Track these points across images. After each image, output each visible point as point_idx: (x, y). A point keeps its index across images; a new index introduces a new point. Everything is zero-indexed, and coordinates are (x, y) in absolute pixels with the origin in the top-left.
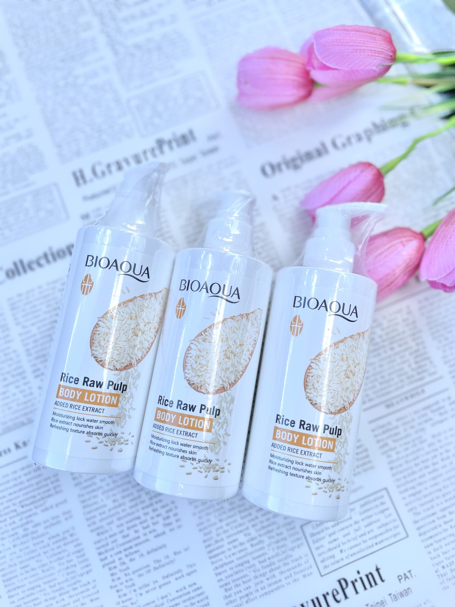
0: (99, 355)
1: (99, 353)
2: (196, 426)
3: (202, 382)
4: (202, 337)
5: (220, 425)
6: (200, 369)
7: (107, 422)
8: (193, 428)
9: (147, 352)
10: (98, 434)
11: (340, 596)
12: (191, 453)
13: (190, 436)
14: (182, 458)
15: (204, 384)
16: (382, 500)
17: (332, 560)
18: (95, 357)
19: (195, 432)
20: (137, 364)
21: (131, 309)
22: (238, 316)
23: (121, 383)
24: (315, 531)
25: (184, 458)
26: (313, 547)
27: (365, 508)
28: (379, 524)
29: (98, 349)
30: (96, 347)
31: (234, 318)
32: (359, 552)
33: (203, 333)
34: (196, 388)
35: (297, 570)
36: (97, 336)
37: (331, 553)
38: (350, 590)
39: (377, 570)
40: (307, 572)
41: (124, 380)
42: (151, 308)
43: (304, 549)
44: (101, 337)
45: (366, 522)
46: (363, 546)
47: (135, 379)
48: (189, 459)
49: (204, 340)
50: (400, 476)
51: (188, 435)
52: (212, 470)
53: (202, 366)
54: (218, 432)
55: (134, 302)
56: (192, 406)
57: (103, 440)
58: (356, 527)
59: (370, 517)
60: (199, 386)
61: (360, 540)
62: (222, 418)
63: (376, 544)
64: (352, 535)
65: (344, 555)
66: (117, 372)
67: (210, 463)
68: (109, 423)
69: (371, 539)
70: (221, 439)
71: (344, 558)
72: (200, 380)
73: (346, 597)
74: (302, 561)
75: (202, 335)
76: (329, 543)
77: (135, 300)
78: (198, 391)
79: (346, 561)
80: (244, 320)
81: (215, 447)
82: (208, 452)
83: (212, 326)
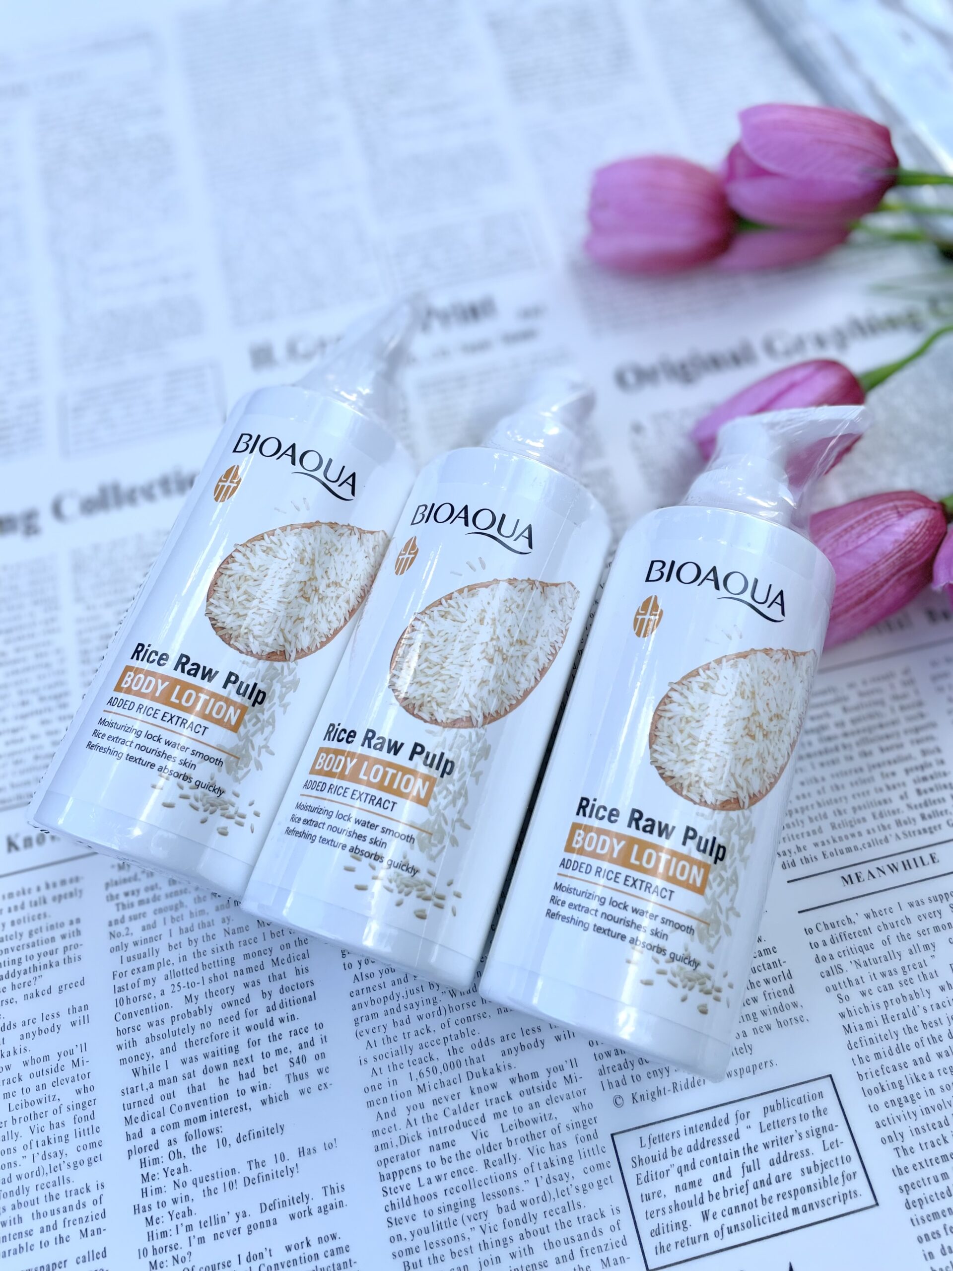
0: (222, 616)
1: (223, 613)
2: (395, 786)
3: (426, 696)
4: (440, 608)
5: (450, 797)
6: (427, 670)
7: (206, 758)
8: (389, 790)
9: (323, 644)
10: (182, 777)
12: (374, 842)
13: (378, 805)
14: (352, 850)
15: (429, 702)
16: (821, 1104)
17: (680, 1235)
18: (211, 619)
19: (392, 798)
20: (296, 659)
21: (306, 543)
22: (524, 582)
23: (255, 685)
24: (645, 1153)
25: (357, 851)
26: (636, 1192)
27: (772, 1117)
28: (807, 1162)
29: (222, 603)
30: (220, 599)
31: (516, 584)
32: (749, 1225)
33: (443, 601)
34: (410, 707)
35: (587, 1244)
36: (225, 578)
37: (678, 1217)
40: (613, 1254)
41: (262, 681)
42: (347, 556)
43: (614, 1195)
44: (233, 581)
45: (773, 1153)
46: (762, 1211)
47: (285, 687)
48: (367, 855)
49: (443, 613)
50: (868, 1051)
51: (375, 802)
52: (414, 893)
53: (430, 665)
54: (442, 811)
55: (314, 531)
56: (396, 743)
57: (191, 793)
58: (748, 1159)
59: (785, 1140)
60: (418, 703)
61: (754, 1194)
62: (455, 782)
63: (795, 1211)
64: (737, 1179)
65: (711, 1226)
66: (251, 659)
67: (414, 874)
68: (212, 760)
69: (782, 1196)
70: (448, 829)
71: (711, 1235)
72: (421, 691)
74: (603, 1224)
75: (441, 604)
76: (677, 1188)
77: (317, 528)
78: (413, 714)
79: (715, 1244)
80: (536, 592)
81: (430, 842)
82: (412, 848)
83: (466, 590)
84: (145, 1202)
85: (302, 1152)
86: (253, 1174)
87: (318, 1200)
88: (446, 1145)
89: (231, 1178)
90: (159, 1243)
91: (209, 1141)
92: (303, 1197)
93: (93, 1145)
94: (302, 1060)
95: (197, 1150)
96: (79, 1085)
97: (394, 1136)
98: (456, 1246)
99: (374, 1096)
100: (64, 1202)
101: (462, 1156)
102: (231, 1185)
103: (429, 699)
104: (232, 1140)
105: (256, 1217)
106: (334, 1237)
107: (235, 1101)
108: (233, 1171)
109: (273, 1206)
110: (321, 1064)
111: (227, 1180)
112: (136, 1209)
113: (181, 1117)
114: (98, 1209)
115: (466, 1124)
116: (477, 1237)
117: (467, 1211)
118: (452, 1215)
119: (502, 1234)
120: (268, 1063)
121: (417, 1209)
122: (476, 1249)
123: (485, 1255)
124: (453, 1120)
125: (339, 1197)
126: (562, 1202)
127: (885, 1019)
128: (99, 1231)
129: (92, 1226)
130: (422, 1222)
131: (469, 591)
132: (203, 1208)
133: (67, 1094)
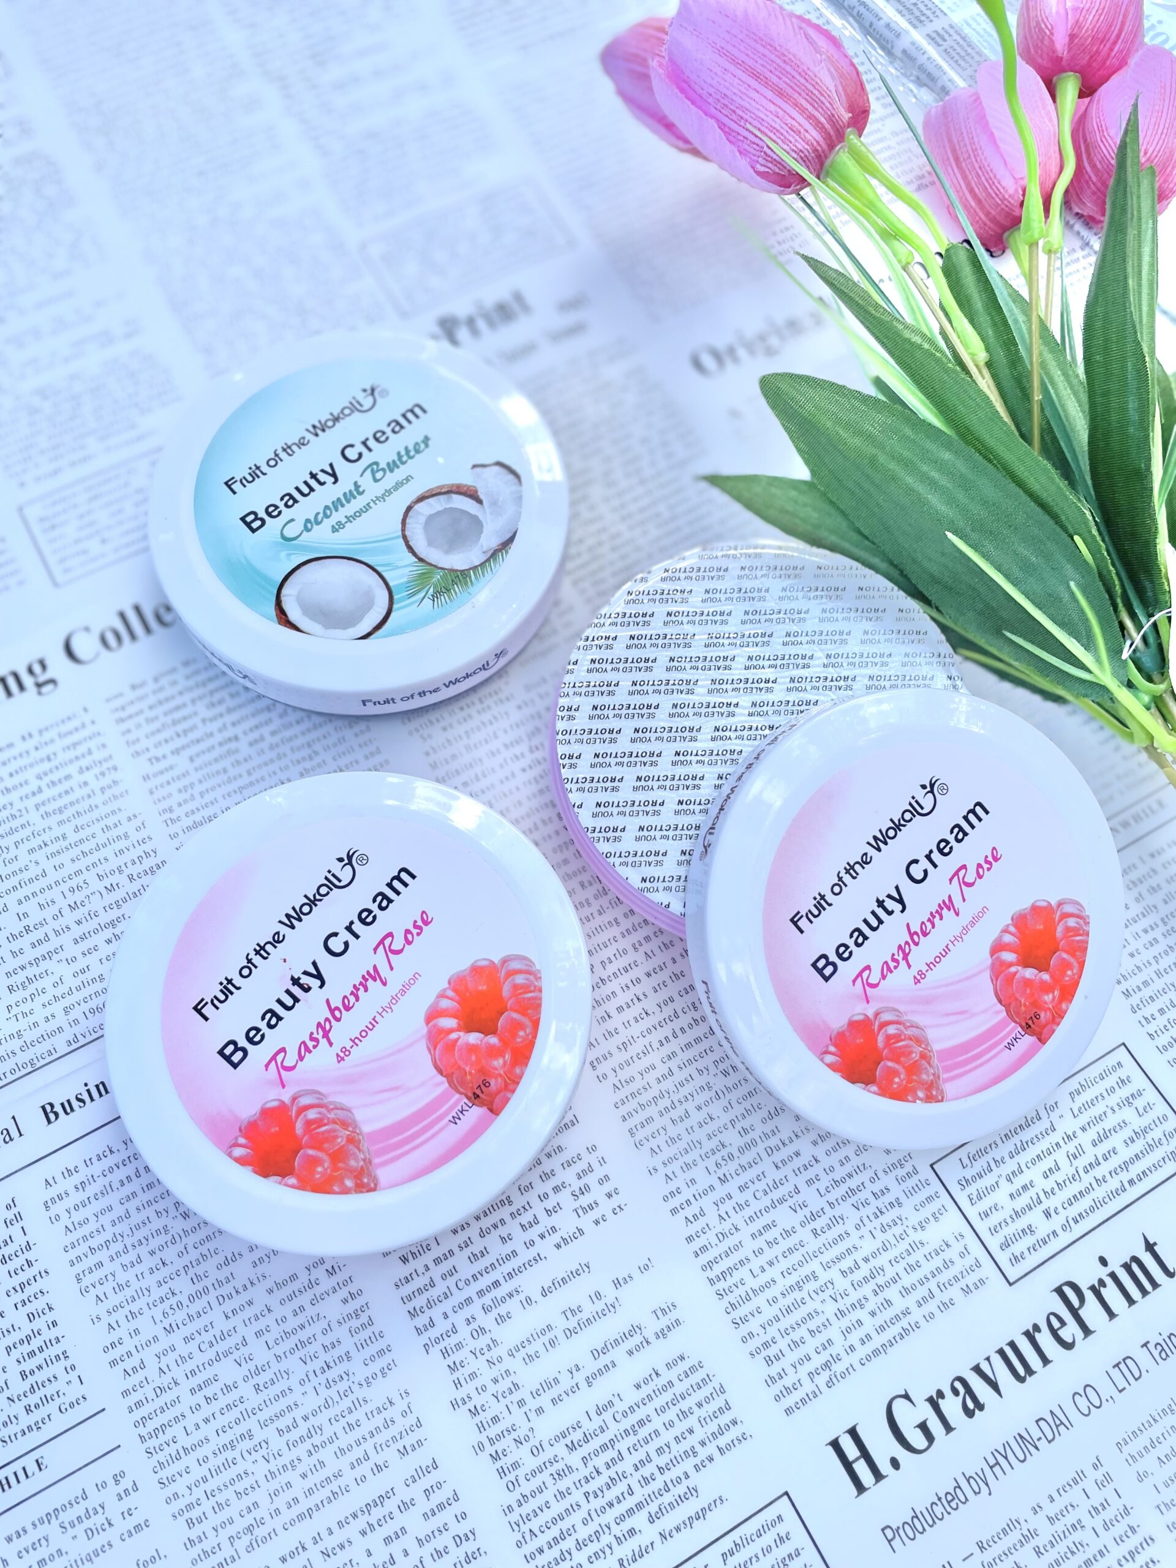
11: (1070, 1331)
16: (1122, 1073)
17: (1029, 1240)
24: (969, 1173)
26: (972, 1212)
27: (1080, 1100)
28: (1127, 1133)
32: (1092, 1209)
35: (943, 1278)
37: (1021, 1223)
38: (1092, 1311)
39: (1150, 1247)
40: (971, 1279)
43: (952, 1222)
45: (1092, 1134)
46: (1100, 1192)
50: (1152, 1009)
58: (1071, 1147)
59: (1100, 1118)
61: (1087, 1179)
63: (1131, 1182)
64: (1067, 1170)
65: (1057, 1222)
69: (1114, 1172)
71: (1059, 1231)
73: (1087, 1331)
74: (952, 1254)
76: (1011, 1196)
79: (1065, 1238)
84: (461, 1393)
85: (617, 1283)
86: (572, 1323)
87: (652, 1326)
88: (767, 1227)
89: (550, 1335)
90: (493, 1431)
91: (512, 1305)
92: (635, 1329)
93: (381, 1353)
94: (585, 1190)
95: (501, 1319)
96: (343, 1293)
97: (711, 1236)
98: (812, 1325)
99: (675, 1202)
100: (367, 1427)
101: (787, 1233)
102: (552, 1343)
104: (536, 1295)
105: (591, 1366)
106: (682, 1358)
107: (525, 1255)
108: (550, 1328)
109: (605, 1350)
110: (608, 1187)
111: (545, 1339)
112: (454, 1405)
113: (471, 1291)
114: (411, 1419)
115: (781, 1201)
116: (830, 1308)
117: (811, 1286)
118: (797, 1295)
119: (854, 1297)
120: (549, 1204)
121: (760, 1301)
122: (833, 1319)
123: (845, 1322)
124: (766, 1201)
125: (673, 1315)
126: (903, 1246)
127: (1159, 974)
128: (420, 1443)
129: (409, 1441)
130: (769, 1312)
132: (529, 1376)
133: (332, 1308)
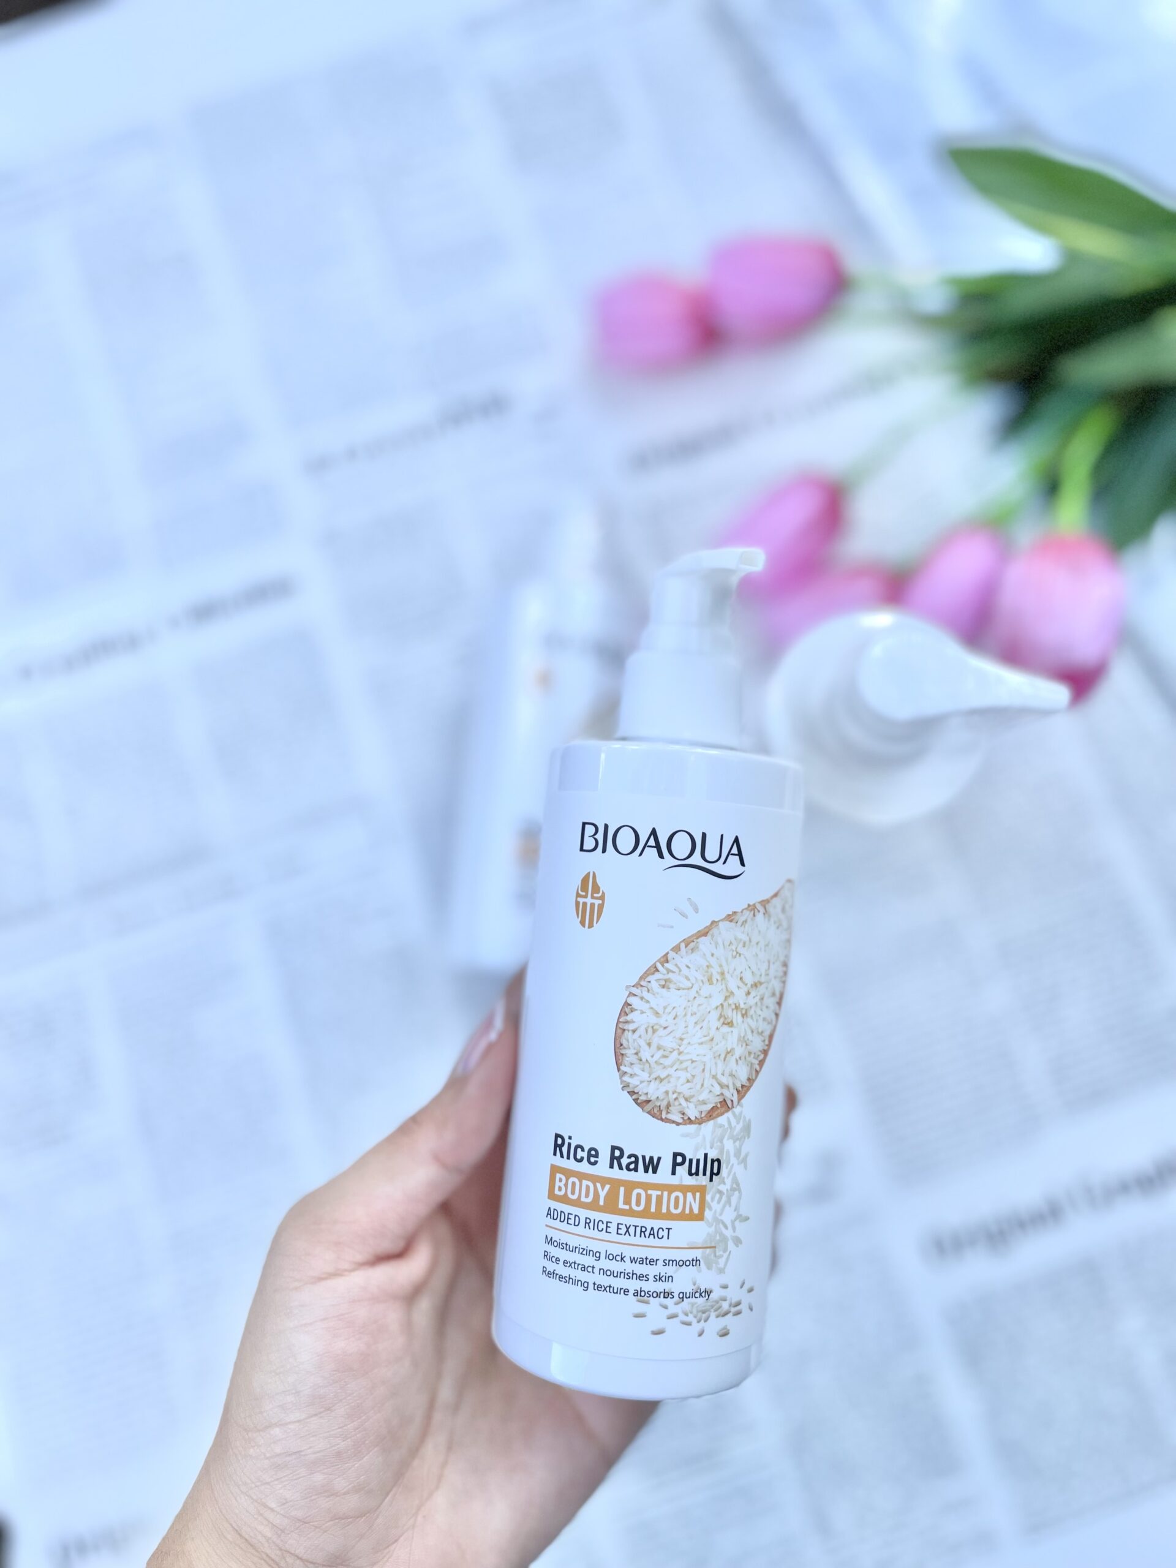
2: (664, 1210)
3: (670, 1093)
4: (657, 976)
5: (724, 1198)
6: (662, 1061)
8: (658, 1215)
12: (659, 1278)
13: (652, 1236)
14: (636, 1294)
15: (676, 1099)
19: (665, 1224)
22: (744, 911)
25: (643, 1294)
31: (736, 917)
33: (659, 966)
34: (656, 1111)
48: (655, 1295)
49: (663, 983)
51: (647, 1233)
52: (713, 1315)
53: (665, 1053)
54: (720, 1218)
56: (651, 1158)
60: (664, 1104)
62: (726, 1180)
67: (709, 1296)
70: (729, 1233)
72: (663, 1089)
75: (657, 970)
78: (662, 1119)
80: (760, 917)
81: (715, 1256)
82: (699, 1271)
83: (683, 945)
103: (675, 1096)
131: (686, 947)
